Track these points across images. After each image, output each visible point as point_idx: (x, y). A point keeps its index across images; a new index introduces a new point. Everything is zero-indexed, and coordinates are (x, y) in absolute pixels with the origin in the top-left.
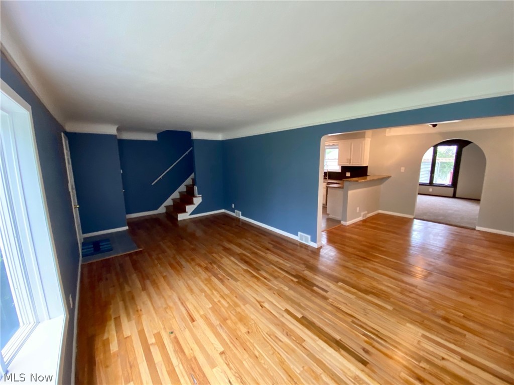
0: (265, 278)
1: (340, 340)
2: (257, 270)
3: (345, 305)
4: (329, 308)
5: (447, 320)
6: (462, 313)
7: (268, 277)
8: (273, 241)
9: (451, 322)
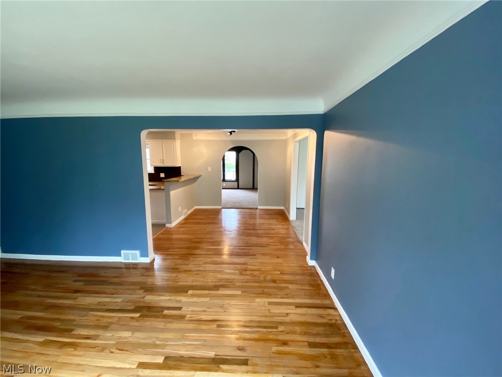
0: (88, 338)
1: (216, 355)
2: (67, 332)
3: (204, 313)
4: (191, 326)
5: (274, 281)
6: (279, 271)
7: (91, 332)
8: (80, 276)
9: (277, 281)
